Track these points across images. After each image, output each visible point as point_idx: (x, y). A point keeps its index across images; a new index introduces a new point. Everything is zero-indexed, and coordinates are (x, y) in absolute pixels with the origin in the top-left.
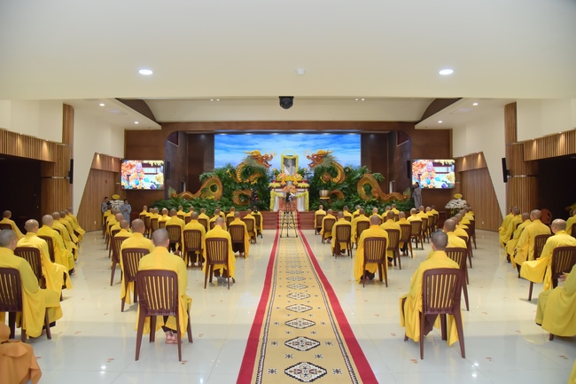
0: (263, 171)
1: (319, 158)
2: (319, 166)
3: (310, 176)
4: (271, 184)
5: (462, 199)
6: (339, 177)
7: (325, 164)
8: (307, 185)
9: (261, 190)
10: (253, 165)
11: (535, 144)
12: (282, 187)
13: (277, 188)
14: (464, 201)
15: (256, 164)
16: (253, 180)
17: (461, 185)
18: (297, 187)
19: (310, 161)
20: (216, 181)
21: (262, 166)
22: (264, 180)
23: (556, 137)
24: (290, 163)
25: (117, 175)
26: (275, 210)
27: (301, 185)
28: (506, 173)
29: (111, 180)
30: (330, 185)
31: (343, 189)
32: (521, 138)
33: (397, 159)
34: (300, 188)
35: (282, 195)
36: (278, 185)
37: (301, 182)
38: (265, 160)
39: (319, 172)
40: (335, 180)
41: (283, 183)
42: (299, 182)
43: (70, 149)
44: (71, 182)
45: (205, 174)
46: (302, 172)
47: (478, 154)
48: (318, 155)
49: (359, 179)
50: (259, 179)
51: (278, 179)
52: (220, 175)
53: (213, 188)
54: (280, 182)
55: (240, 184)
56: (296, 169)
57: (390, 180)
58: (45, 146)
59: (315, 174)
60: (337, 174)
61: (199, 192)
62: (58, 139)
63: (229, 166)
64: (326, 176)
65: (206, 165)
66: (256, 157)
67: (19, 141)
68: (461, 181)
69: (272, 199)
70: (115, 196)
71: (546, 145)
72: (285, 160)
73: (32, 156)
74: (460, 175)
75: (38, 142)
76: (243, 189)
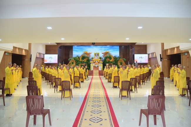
0: (88, 58)
1: (106, 53)
2: (106, 56)
3: (103, 59)
4: (91, 62)
5: (150, 66)
6: (112, 60)
7: (108, 55)
8: (102, 62)
9: (88, 64)
10: (85, 56)
11: (169, 50)
12: (94, 63)
13: (93, 63)
14: (151, 67)
15: (86, 56)
16: (85, 60)
17: (150, 62)
18: (99, 63)
19: (103, 55)
20: (73, 61)
21: (88, 56)
22: (88, 60)
23: (174, 48)
24: (97, 55)
25: (43, 59)
26: (92, 70)
27: (100, 62)
28: (161, 59)
29: (41, 60)
30: (109, 62)
31: (113, 63)
32: (165, 48)
33: (130, 54)
34: (100, 63)
35: (94, 65)
36: (93, 62)
37: (100, 61)
38: (89, 54)
39: (106, 58)
40: (111, 61)
41: (95, 62)
42: (99, 61)
43: (31, 51)
44: (31, 61)
45: (70, 59)
46: (100, 58)
47: (154, 53)
48: (105, 53)
49: (118, 60)
50: (87, 60)
51: (93, 60)
52: (75, 59)
53: (73, 63)
54: (94, 61)
55: (81, 62)
56: (99, 57)
57: (128, 61)
58: (24, 51)
59: (105, 59)
60: (111, 59)
61: (68, 64)
62: (27, 49)
63: (78, 56)
64: (108, 59)
65: (70, 56)
66: (86, 53)
67: (17, 49)
68: (150, 61)
69: (91, 67)
70: (43, 66)
71: (172, 50)
72: (95, 54)
73: (20, 54)
74: (149, 59)
75: (22, 49)
76: (82, 63)
